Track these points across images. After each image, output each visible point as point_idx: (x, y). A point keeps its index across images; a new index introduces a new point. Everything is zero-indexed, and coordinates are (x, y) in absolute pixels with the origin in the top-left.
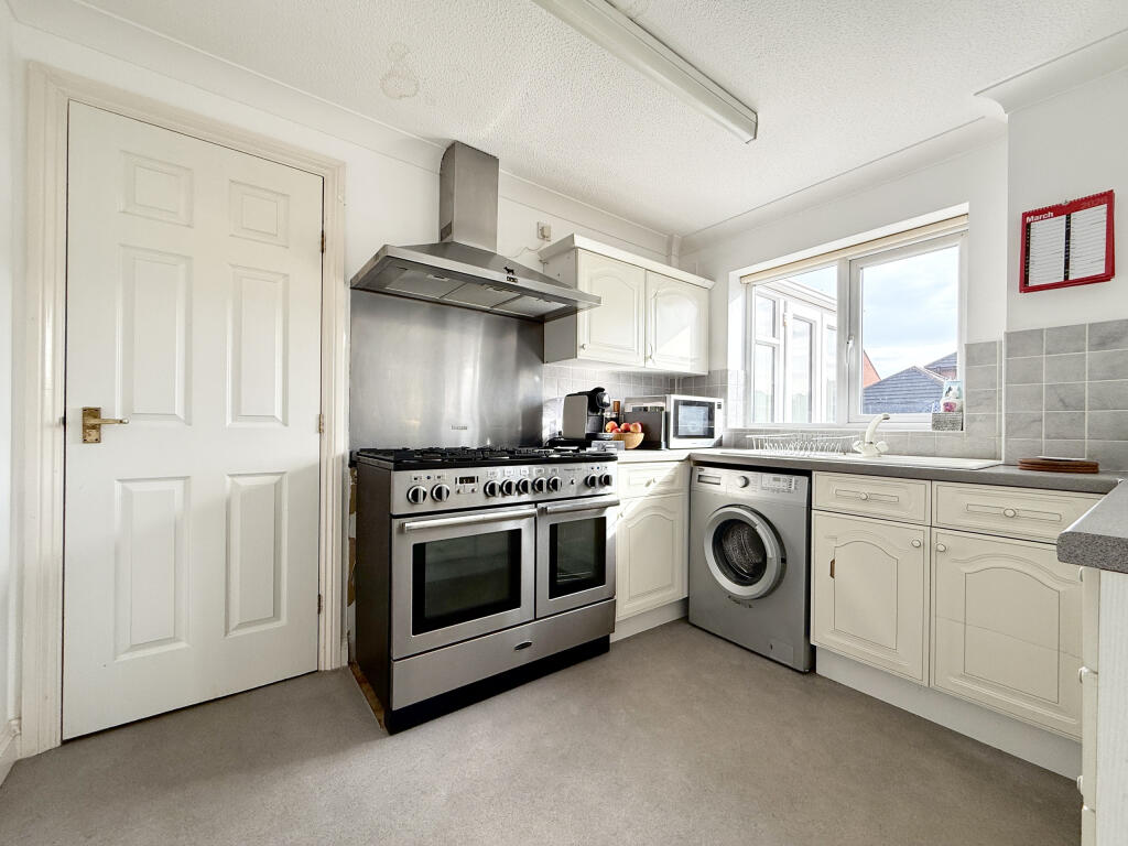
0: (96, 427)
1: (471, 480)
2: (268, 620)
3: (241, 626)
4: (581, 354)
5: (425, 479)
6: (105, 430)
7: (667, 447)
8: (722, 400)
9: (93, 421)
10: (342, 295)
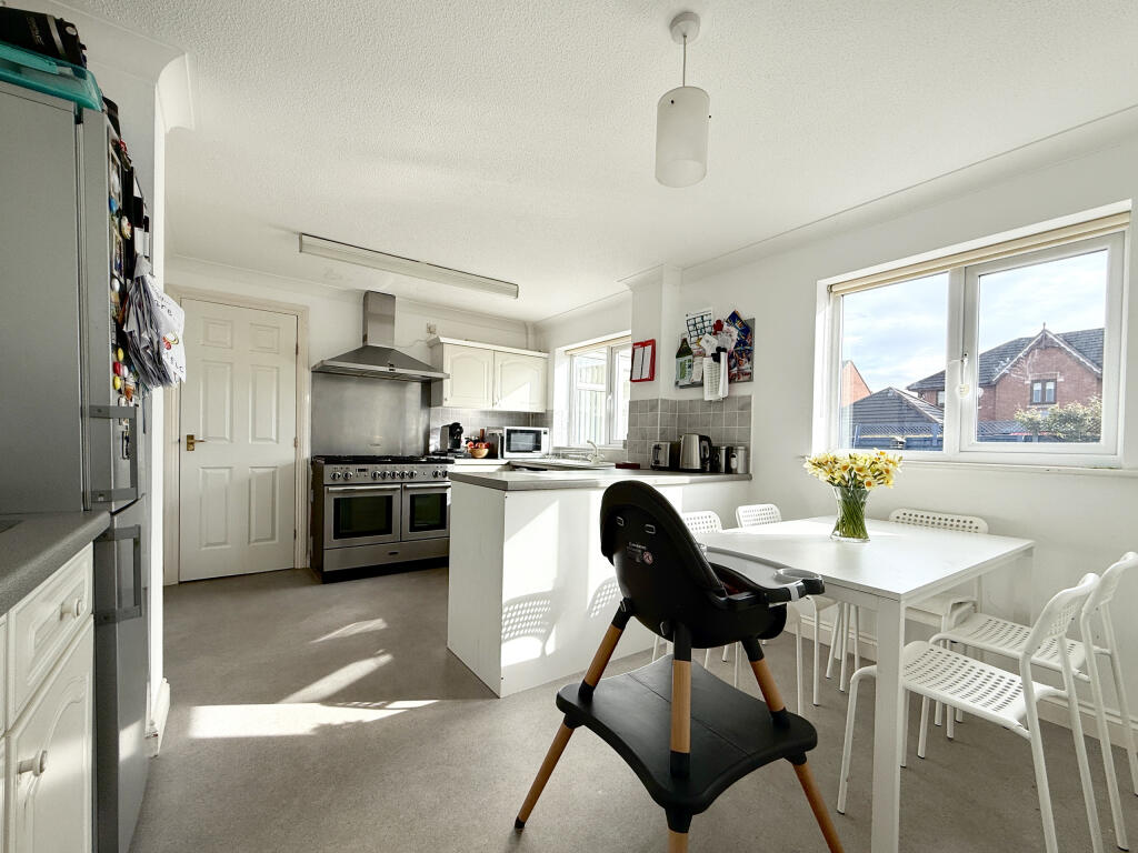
0: (192, 444)
1: (364, 470)
2: (267, 540)
3: (256, 541)
4: (445, 404)
5: (339, 469)
6: (196, 444)
7: (502, 456)
8: (547, 429)
9: (191, 441)
10: (307, 375)
